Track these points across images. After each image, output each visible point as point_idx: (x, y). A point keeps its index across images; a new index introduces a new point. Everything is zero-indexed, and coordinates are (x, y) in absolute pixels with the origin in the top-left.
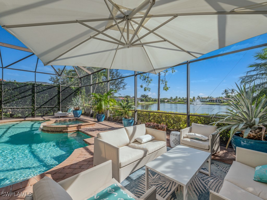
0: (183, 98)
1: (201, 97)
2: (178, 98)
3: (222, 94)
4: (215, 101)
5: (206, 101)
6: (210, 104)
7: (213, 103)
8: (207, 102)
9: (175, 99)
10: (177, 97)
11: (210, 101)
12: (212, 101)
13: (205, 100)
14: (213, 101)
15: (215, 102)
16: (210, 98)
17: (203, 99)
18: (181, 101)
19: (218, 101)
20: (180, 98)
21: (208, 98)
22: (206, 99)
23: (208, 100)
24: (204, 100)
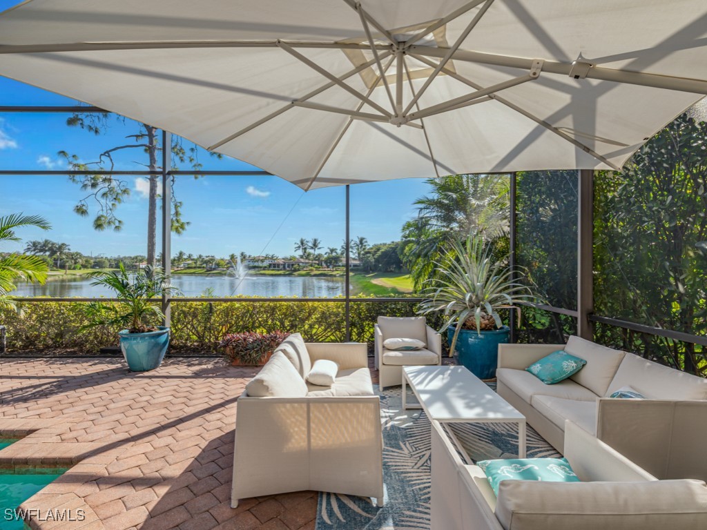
0: (200, 256)
1: (250, 256)
2: (185, 257)
3: (295, 251)
4: (281, 267)
5: (261, 267)
6: (272, 275)
7: (278, 270)
8: (265, 268)
9: (174, 260)
10: (181, 254)
11: (270, 265)
12: (275, 265)
13: (260, 264)
14: (278, 265)
15: (281, 270)
16: (272, 257)
17: (254, 260)
18: (195, 268)
19: (288, 267)
20: (190, 256)
21: (266, 258)
22: (262, 261)
23: (266, 264)
24: (256, 264)
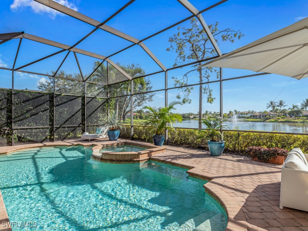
0: (215, 112)
1: (239, 112)
2: (208, 113)
3: (267, 108)
4: (258, 117)
5: (246, 117)
6: (253, 121)
7: (256, 119)
8: (248, 118)
9: (204, 114)
10: (207, 112)
11: (251, 116)
12: (254, 116)
13: (246, 116)
14: (256, 116)
15: (258, 119)
16: (252, 112)
17: (242, 114)
18: (213, 118)
19: (263, 117)
20: (210, 112)
21: (249, 112)
22: (247, 114)
23: (249, 115)
24: (243, 116)
